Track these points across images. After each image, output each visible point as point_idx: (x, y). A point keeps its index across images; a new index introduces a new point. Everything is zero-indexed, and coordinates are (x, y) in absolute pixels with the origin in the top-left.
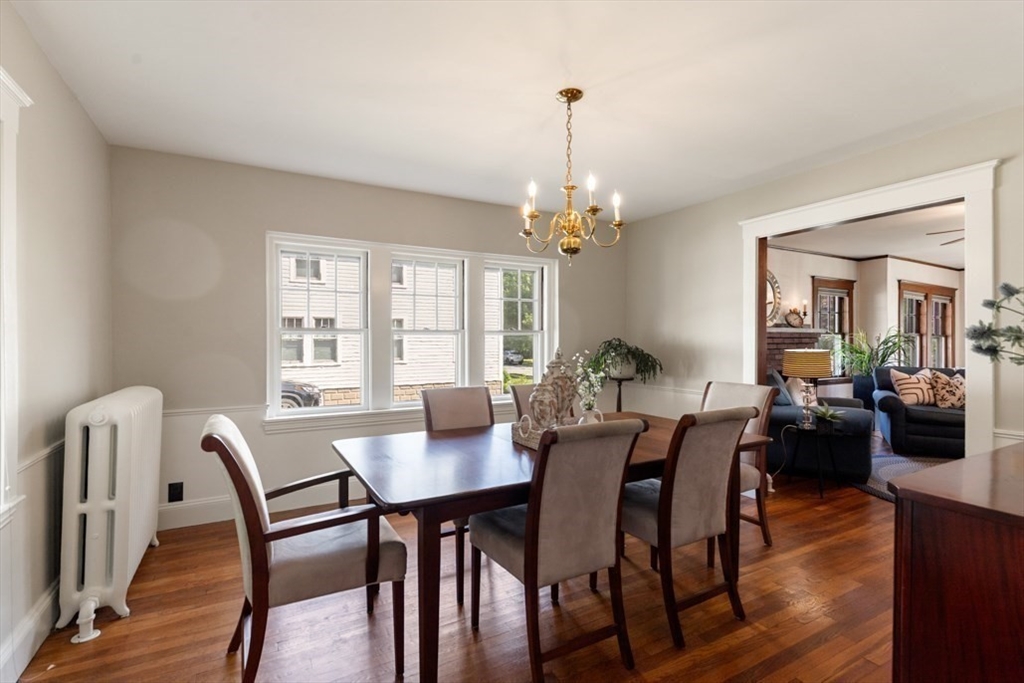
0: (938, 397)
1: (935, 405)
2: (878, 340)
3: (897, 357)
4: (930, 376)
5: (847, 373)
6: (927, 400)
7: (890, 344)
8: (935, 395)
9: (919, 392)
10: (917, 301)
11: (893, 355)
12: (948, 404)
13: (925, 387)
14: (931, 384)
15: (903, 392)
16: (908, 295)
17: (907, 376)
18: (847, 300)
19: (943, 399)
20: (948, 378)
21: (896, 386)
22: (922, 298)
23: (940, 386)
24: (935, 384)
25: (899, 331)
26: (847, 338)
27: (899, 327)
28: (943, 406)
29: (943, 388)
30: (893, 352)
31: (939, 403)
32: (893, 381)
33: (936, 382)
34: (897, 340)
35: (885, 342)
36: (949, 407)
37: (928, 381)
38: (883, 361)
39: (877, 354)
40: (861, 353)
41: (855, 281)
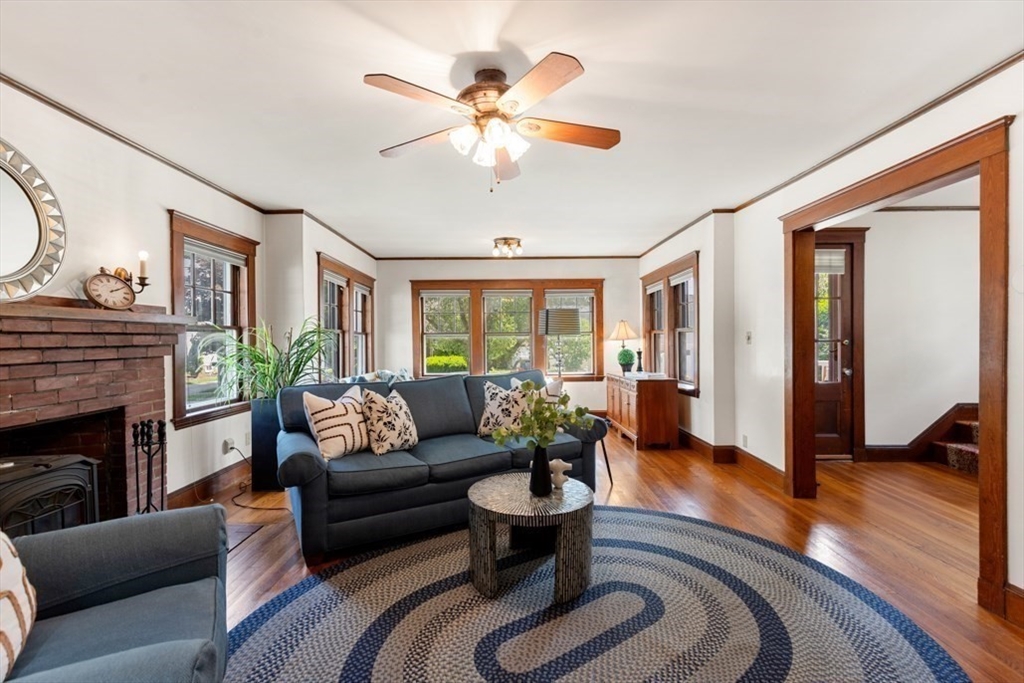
0: (374, 436)
1: (368, 450)
2: (290, 339)
3: (316, 365)
4: (361, 399)
5: (246, 394)
6: (357, 445)
7: (307, 345)
8: (368, 432)
9: (346, 431)
10: (339, 287)
11: (309, 363)
12: (387, 446)
13: (354, 419)
14: (362, 413)
15: (324, 434)
16: (328, 277)
17: (327, 403)
18: (244, 271)
19: (380, 439)
20: (384, 400)
21: (311, 424)
22: (344, 284)
23: (375, 415)
24: (368, 414)
25: (319, 325)
26: (246, 335)
27: (319, 320)
28: (380, 451)
29: (380, 419)
30: (310, 358)
31: (374, 446)
32: (308, 413)
33: (370, 408)
34: (315, 338)
35: (300, 342)
36: (389, 452)
37: (359, 410)
38: (297, 373)
39: (288, 360)
40: (263, 362)
41: (258, 243)
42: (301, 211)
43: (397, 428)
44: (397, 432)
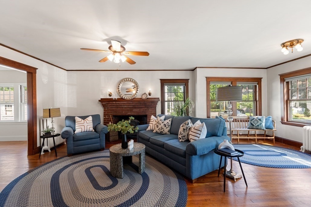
18: (185, 87)
41: (189, 79)
42: (196, 68)
43: (159, 127)
44: (158, 128)
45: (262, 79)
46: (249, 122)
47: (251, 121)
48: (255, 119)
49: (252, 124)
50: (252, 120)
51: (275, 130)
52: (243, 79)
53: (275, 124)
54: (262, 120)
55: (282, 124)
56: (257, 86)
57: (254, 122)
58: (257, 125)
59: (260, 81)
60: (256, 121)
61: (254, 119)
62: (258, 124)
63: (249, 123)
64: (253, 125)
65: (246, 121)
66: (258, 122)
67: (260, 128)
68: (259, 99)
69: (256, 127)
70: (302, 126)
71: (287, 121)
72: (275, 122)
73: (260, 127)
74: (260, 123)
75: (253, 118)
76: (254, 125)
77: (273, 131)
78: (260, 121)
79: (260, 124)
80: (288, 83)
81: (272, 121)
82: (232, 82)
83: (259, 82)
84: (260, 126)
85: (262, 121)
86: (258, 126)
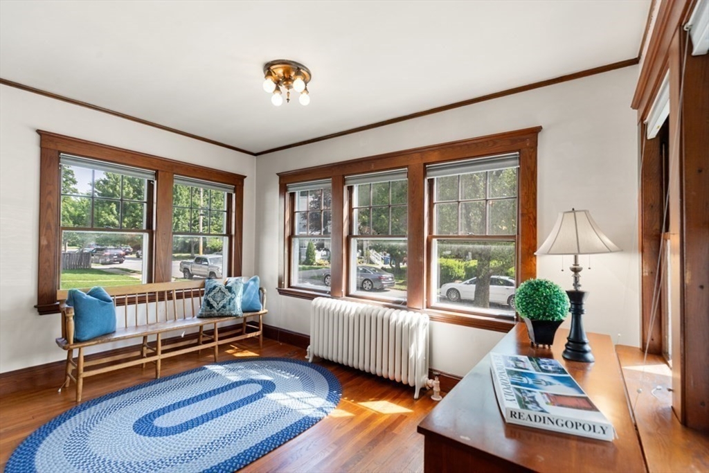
45: (245, 180)
46: (202, 295)
47: (207, 294)
48: (217, 289)
49: (209, 304)
50: (209, 292)
51: (265, 311)
52: (195, 170)
53: (265, 296)
54: (233, 289)
55: (280, 293)
56: (234, 195)
57: (214, 297)
58: (221, 305)
59: (240, 184)
60: (220, 293)
61: (215, 287)
62: (225, 301)
63: (203, 298)
64: (211, 306)
65: (196, 294)
66: (224, 295)
67: (228, 313)
68: (237, 230)
69: (218, 311)
70: (311, 297)
71: (289, 286)
72: (265, 290)
73: (230, 310)
74: (228, 298)
75: (212, 286)
76: (213, 307)
77: (260, 315)
78: (229, 294)
79: (230, 302)
80: (292, 195)
81: (260, 289)
82: (157, 171)
83: (237, 187)
84: (228, 307)
85: (234, 293)
86: (224, 307)
